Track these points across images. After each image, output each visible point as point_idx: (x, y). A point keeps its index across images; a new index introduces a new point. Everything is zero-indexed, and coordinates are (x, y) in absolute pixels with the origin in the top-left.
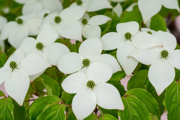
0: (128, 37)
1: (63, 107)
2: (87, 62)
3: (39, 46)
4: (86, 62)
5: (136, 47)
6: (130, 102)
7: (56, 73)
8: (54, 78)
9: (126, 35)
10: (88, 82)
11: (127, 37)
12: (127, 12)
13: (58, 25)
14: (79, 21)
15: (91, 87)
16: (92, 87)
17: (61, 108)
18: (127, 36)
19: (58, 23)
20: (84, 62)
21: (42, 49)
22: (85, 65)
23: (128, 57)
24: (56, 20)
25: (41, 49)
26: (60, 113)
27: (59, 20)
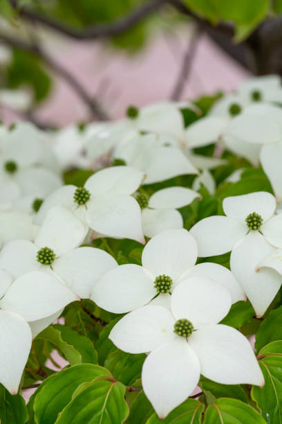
0: (255, 223)
1: (116, 388)
2: (166, 282)
3: (44, 256)
4: (163, 283)
5: (274, 247)
6: (274, 368)
7: (83, 320)
8: (80, 333)
9: (250, 220)
10: (178, 323)
11: (251, 224)
12: (230, 184)
13: (82, 208)
14: (132, 195)
15: (185, 335)
16: (187, 333)
17: (113, 390)
18: (253, 221)
19: (84, 203)
20: (159, 283)
21: (51, 261)
22: (160, 290)
23: (258, 270)
24: (79, 196)
25: (49, 263)
26: (112, 401)
27: (87, 196)
